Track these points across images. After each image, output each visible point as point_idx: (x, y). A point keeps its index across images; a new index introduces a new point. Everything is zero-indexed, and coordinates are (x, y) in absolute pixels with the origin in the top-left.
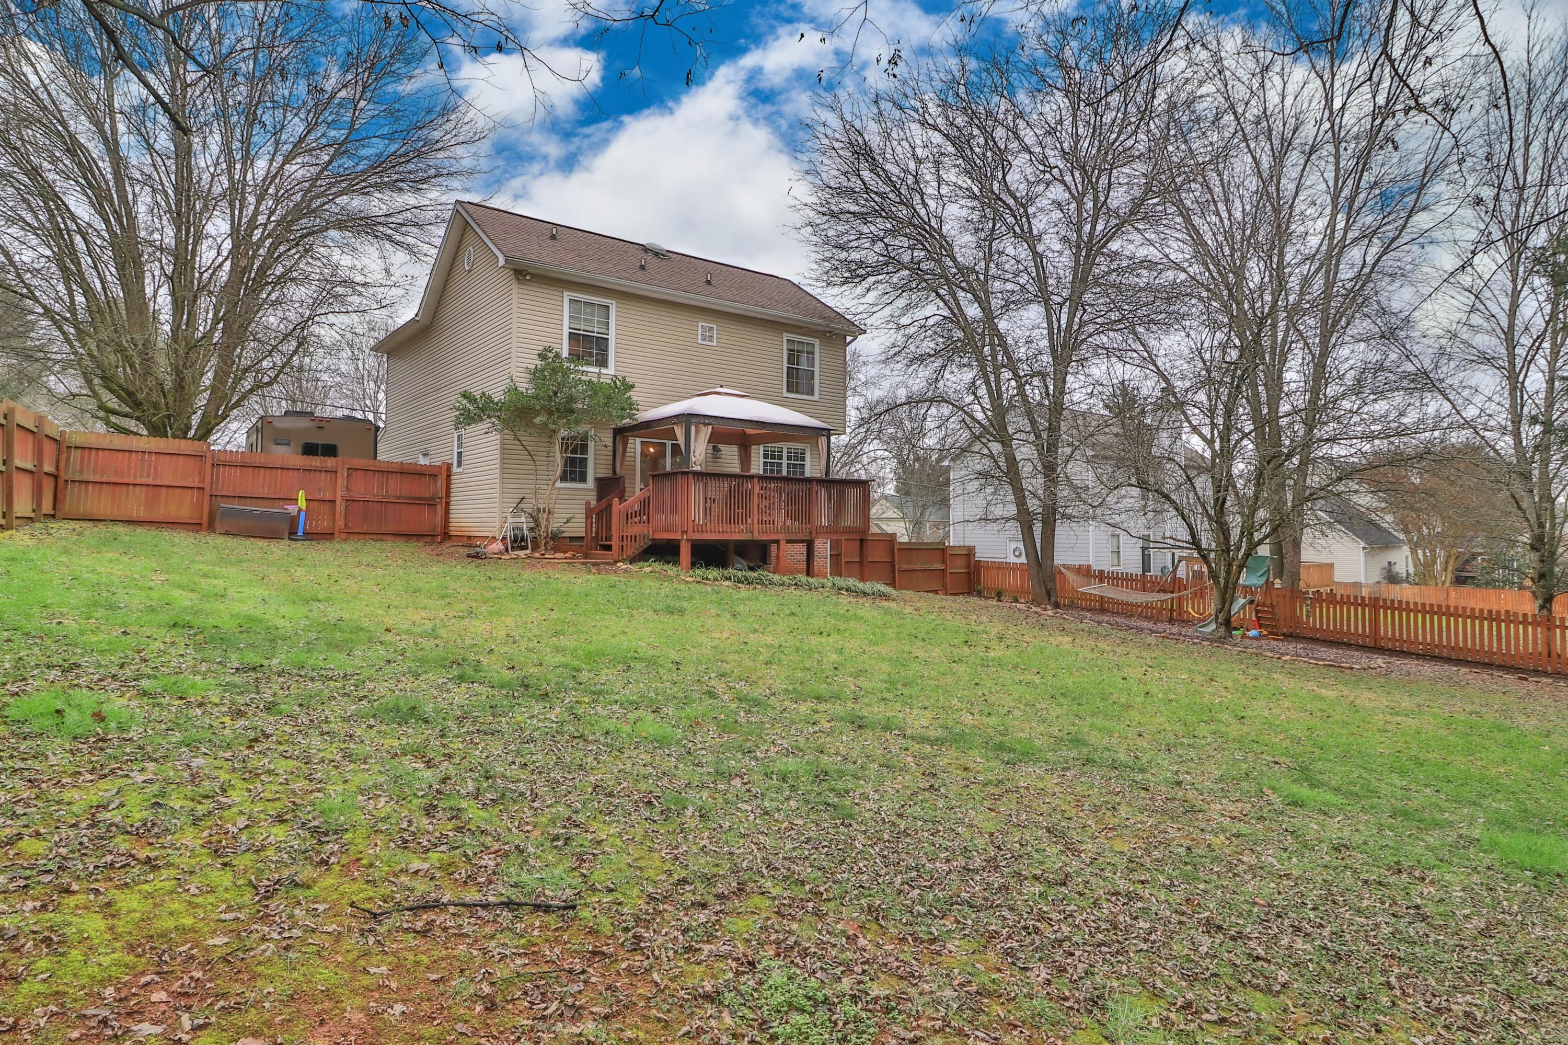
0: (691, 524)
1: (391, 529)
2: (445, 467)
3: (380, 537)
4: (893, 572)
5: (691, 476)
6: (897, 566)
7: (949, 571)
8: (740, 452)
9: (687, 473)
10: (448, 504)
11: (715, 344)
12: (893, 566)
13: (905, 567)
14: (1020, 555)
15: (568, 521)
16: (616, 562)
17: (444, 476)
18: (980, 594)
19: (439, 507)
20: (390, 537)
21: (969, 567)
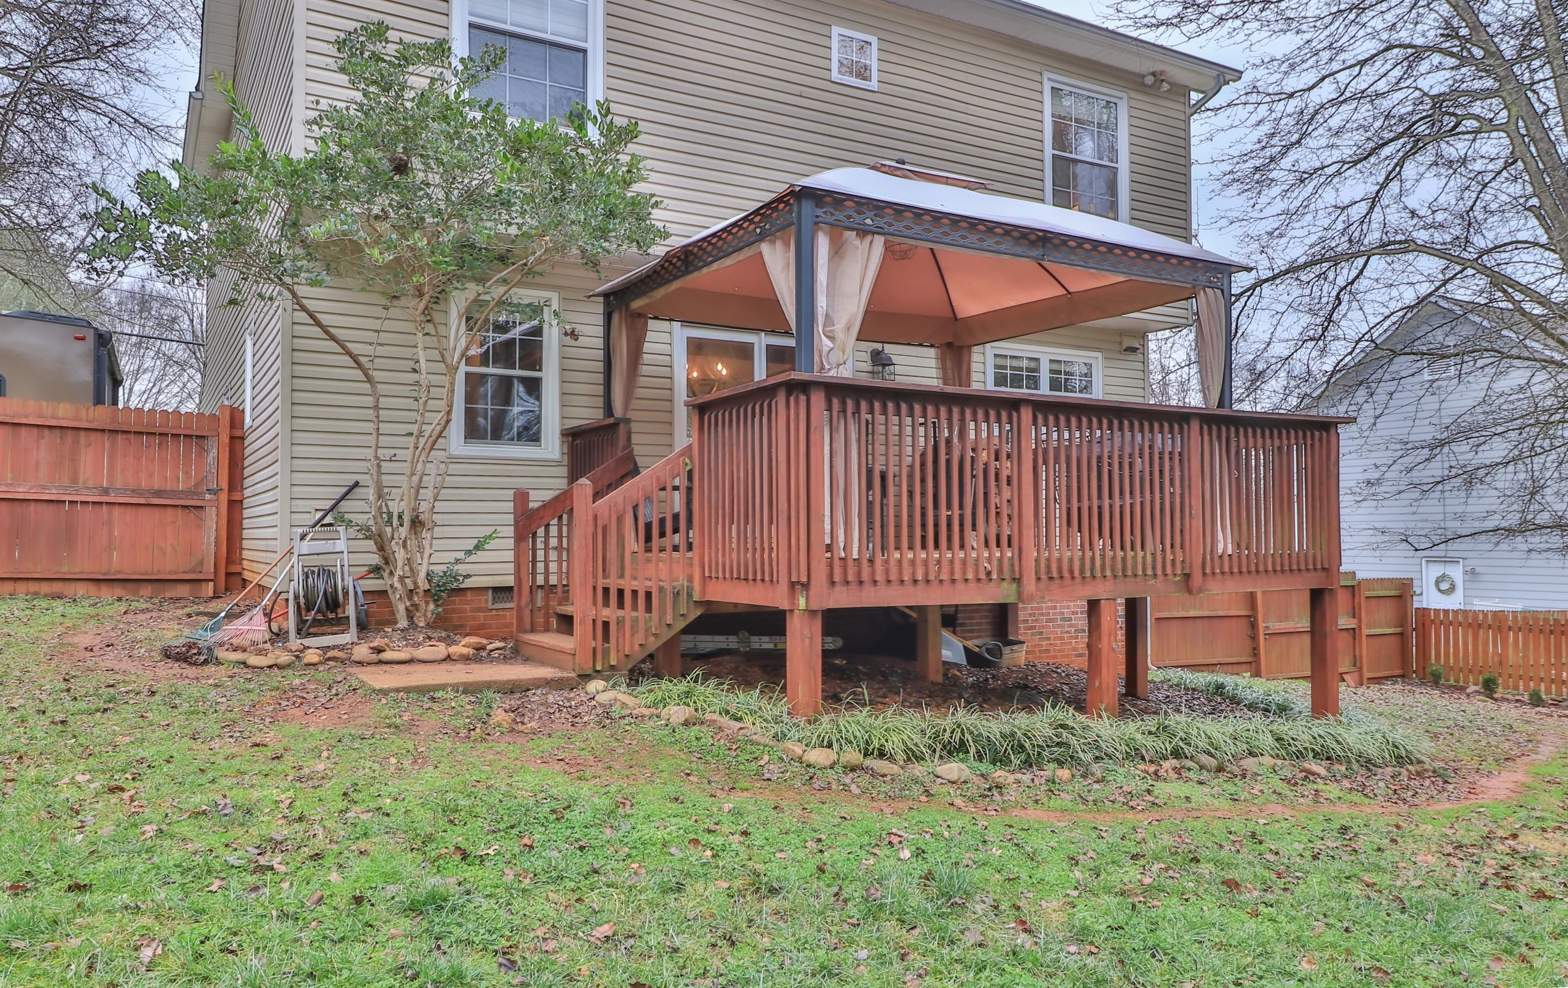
0: (820, 558)
1: (84, 566)
2: (225, 420)
3: (56, 587)
4: (1254, 638)
5: (818, 399)
6: (1261, 625)
7: (1366, 631)
8: (942, 359)
9: (804, 387)
10: (235, 506)
11: (874, 85)
12: (1253, 626)
13: (1275, 626)
14: (1452, 588)
15: (477, 547)
16: (585, 677)
17: (225, 439)
18: (1435, 681)
19: (212, 513)
20: (81, 590)
21: (1402, 620)
